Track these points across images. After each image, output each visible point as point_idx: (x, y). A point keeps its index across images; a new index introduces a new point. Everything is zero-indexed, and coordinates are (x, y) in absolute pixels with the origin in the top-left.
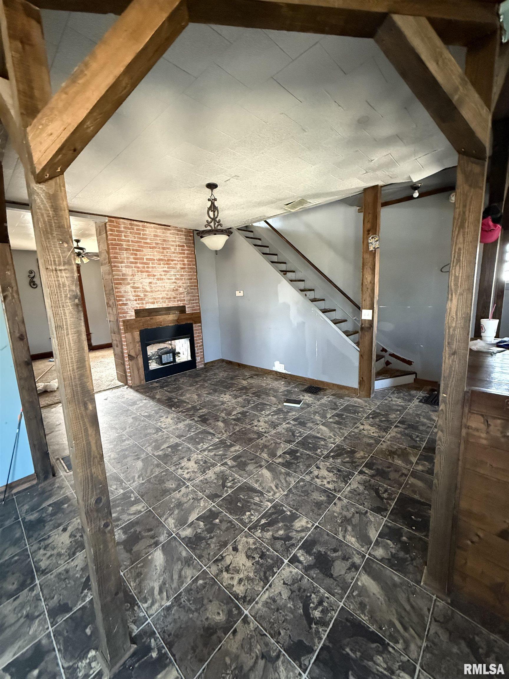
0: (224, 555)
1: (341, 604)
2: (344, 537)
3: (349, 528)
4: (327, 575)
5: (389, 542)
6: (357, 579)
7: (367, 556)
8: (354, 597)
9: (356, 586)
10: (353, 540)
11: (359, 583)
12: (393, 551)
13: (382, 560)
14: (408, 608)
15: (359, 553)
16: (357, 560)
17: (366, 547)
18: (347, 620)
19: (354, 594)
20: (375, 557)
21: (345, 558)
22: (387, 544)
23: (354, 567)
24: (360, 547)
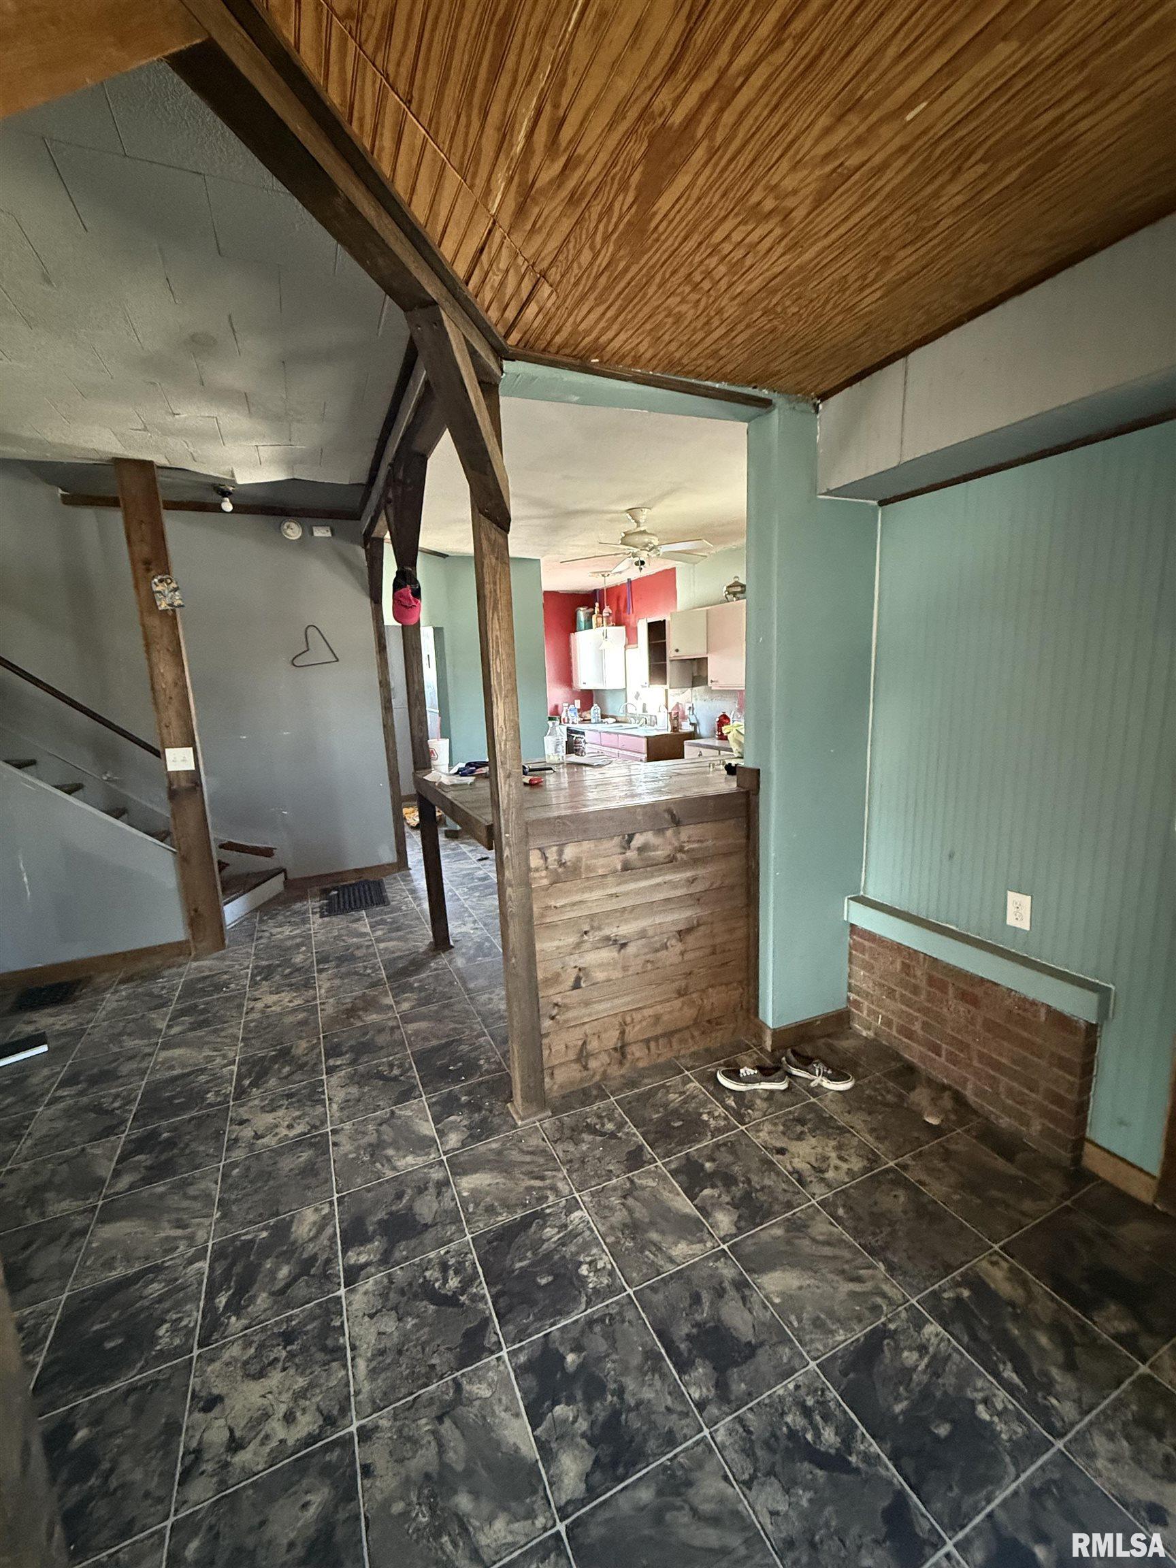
0: (194, 1444)
1: (469, 1237)
2: (394, 1169)
3: (390, 1152)
4: (421, 1233)
5: (451, 1118)
6: (459, 1193)
7: (444, 1158)
8: (474, 1213)
9: (464, 1201)
10: (410, 1159)
11: (465, 1194)
12: (465, 1123)
13: (464, 1145)
14: (528, 1158)
15: (431, 1166)
16: (436, 1175)
17: (433, 1150)
18: (489, 1242)
19: (471, 1210)
20: (454, 1150)
21: (421, 1190)
22: (452, 1122)
23: (443, 1184)
24: (425, 1158)
